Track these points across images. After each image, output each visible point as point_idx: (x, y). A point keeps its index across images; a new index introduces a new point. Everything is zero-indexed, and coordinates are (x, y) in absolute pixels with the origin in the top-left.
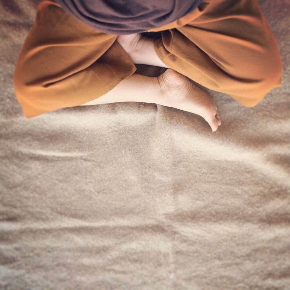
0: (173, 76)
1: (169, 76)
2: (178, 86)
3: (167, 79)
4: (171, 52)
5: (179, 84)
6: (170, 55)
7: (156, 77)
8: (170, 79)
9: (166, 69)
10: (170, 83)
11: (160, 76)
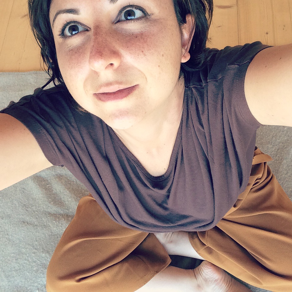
0: (210, 269)
1: (205, 268)
2: (216, 280)
3: (203, 271)
4: (206, 245)
5: (217, 278)
6: (206, 247)
7: (191, 269)
8: (207, 272)
9: (202, 261)
10: (207, 277)
11: (196, 268)
